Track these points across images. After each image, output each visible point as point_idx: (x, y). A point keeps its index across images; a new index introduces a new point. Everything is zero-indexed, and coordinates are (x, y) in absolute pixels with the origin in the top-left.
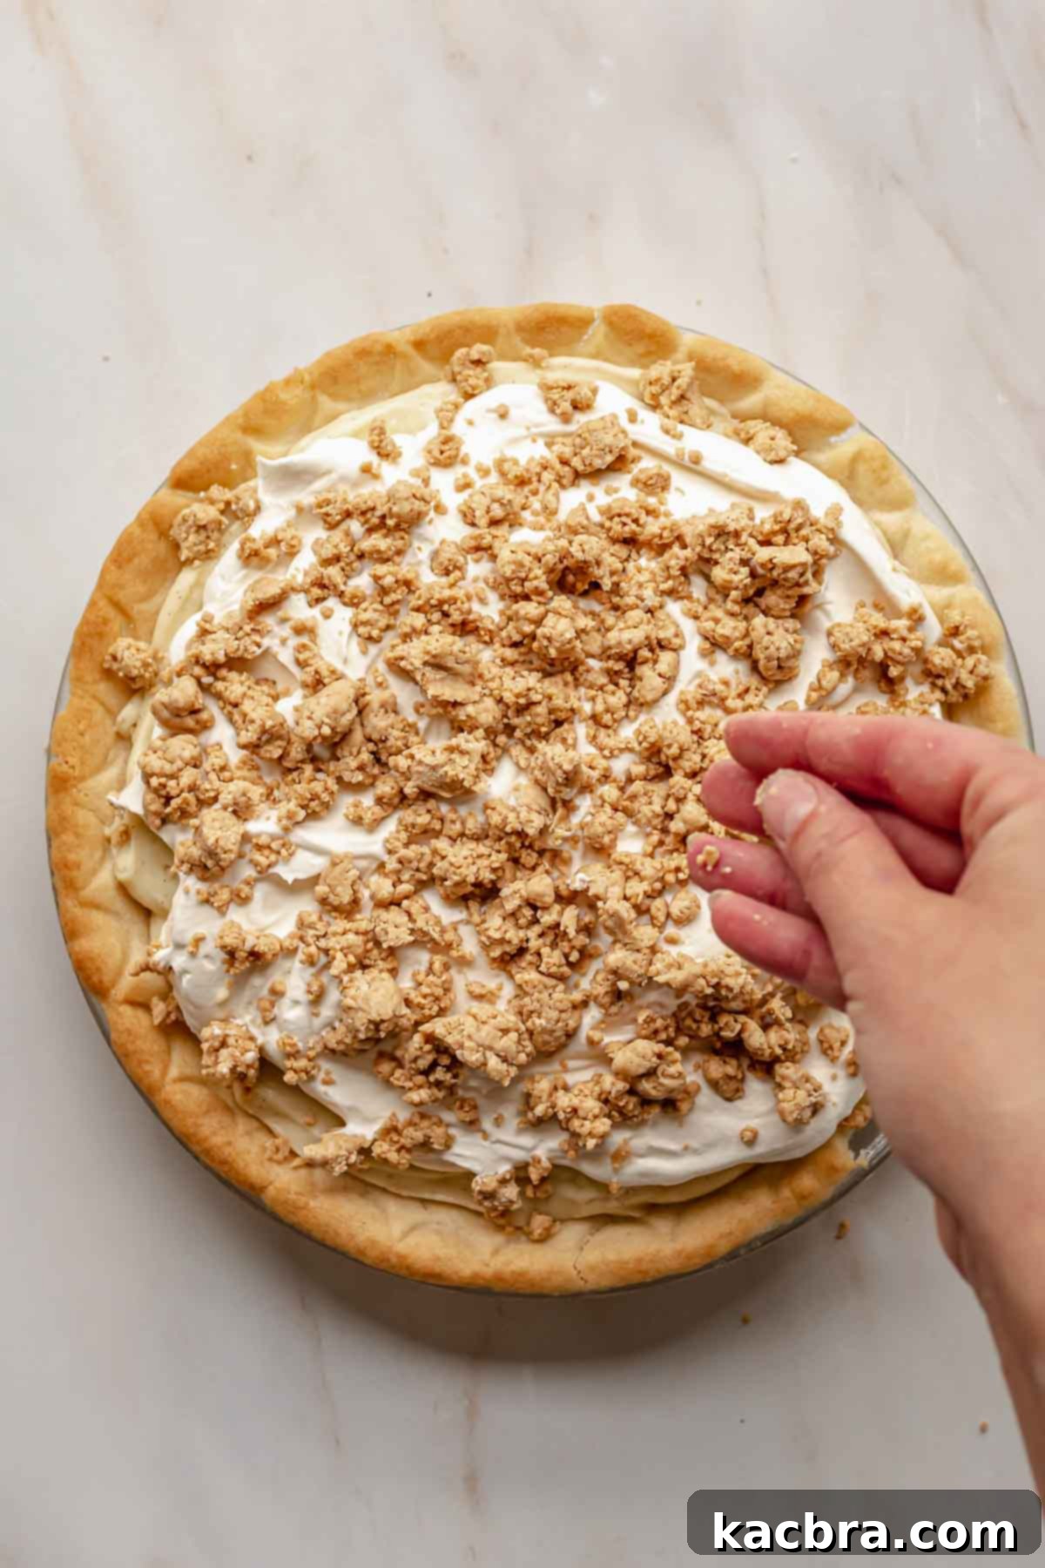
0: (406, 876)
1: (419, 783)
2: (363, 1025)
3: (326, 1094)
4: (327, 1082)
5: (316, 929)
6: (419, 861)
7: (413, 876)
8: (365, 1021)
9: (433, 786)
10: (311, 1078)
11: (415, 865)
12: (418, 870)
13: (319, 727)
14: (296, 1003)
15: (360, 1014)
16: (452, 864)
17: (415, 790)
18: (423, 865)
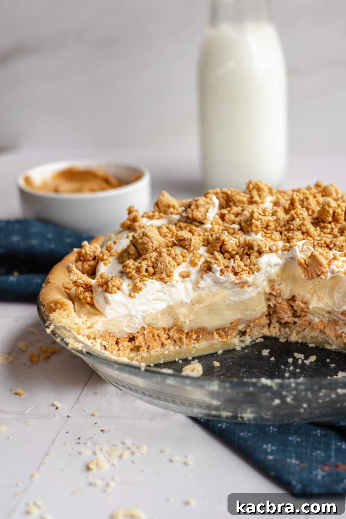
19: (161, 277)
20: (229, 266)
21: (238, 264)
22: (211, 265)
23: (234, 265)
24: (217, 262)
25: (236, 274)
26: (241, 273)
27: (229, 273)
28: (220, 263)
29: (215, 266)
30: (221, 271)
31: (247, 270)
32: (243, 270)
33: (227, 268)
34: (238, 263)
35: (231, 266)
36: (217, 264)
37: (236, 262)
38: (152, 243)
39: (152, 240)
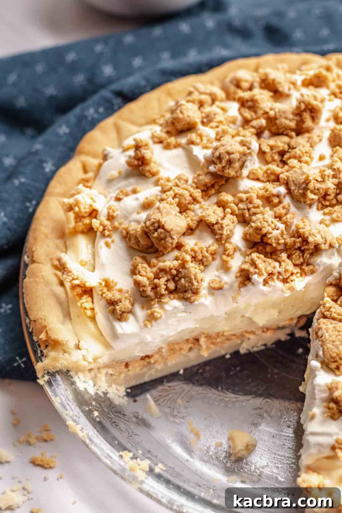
0: (241, 206)
1: (290, 176)
2: (154, 219)
3: (101, 248)
4: (107, 245)
5: (180, 182)
6: (254, 207)
7: (244, 209)
8: (158, 219)
9: (294, 181)
10: (103, 236)
11: (251, 206)
12: (249, 210)
13: (271, 109)
14: (137, 199)
15: (159, 214)
16: (264, 218)
17: (286, 178)
18: (253, 210)
19: (185, 297)
20: (274, 273)
21: (285, 268)
22: (250, 276)
23: (280, 270)
24: (257, 270)
25: (285, 281)
26: (292, 278)
27: (275, 282)
28: (261, 271)
29: (255, 277)
30: (264, 280)
31: (297, 273)
32: (292, 274)
33: (271, 276)
34: (285, 266)
35: (276, 272)
36: (258, 274)
37: (283, 266)
38: (172, 238)
39: (171, 235)
